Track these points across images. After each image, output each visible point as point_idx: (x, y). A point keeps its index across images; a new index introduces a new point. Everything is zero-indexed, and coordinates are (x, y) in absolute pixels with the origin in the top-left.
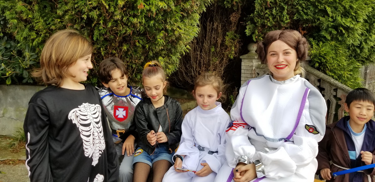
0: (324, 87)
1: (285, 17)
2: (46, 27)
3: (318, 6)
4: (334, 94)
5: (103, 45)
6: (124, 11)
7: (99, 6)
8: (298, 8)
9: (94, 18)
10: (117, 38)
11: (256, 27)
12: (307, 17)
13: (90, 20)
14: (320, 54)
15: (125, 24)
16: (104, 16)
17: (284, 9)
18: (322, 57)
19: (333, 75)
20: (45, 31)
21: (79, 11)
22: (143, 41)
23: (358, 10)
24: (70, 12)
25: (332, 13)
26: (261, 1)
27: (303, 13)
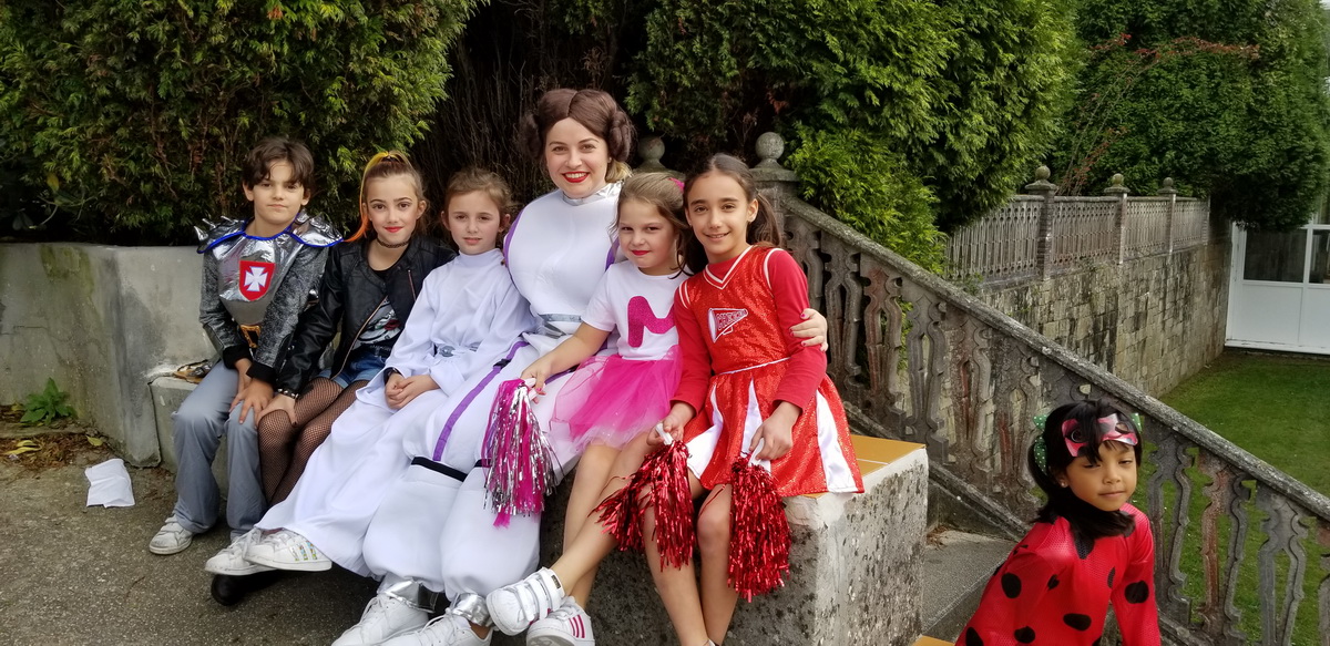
0: (830, 252)
1: (725, 63)
2: (33, 64)
3: (806, 31)
4: (854, 268)
5: (186, 111)
6: (234, 26)
7: (171, 12)
8: (755, 38)
9: (157, 38)
10: (221, 93)
11: (654, 90)
12: (781, 63)
13: (148, 46)
14: (814, 161)
15: (239, 57)
16: (185, 36)
17: (720, 39)
18: (821, 169)
19: (854, 218)
20: (29, 74)
21: (119, 24)
22: (293, 105)
23: (911, 44)
24: (96, 27)
25: (845, 52)
26: (662, 16)
27: (768, 50)
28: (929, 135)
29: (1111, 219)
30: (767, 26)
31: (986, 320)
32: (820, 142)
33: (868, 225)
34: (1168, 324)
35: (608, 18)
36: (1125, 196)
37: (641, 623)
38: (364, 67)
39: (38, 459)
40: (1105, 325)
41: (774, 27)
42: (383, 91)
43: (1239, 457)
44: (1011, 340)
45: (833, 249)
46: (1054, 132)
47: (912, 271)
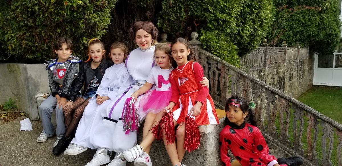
1: (183, 14)
2: (4, 17)
3: (203, 5)
4: (217, 66)
5: (43, 29)
6: (55, 7)
7: (39, 3)
8: (190, 7)
9: (35, 10)
10: (52, 24)
11: (164, 21)
12: (197, 14)
13: (33, 12)
14: (206, 39)
15: (57, 14)
16: (43, 9)
17: (181, 8)
18: (208, 41)
19: (216, 53)
20: (3, 20)
21: (26, 7)
22: (71, 27)
23: (231, 8)
24: (20, 7)
25: (213, 11)
26: (166, 2)
27: (194, 10)
28: (235, 32)
29: (283, 53)
30: (193, 4)
31: (251, 79)
32: (207, 34)
33: (220, 55)
34: (298, 79)
35: (152, 3)
36: (287, 46)
37: (163, 158)
38: (89, 17)
39: (8, 119)
40: (282, 80)
41: (195, 4)
42: (94, 23)
43: (316, 113)
44: (257, 84)
45: (211, 62)
46: (268, 30)
47: (231, 67)
